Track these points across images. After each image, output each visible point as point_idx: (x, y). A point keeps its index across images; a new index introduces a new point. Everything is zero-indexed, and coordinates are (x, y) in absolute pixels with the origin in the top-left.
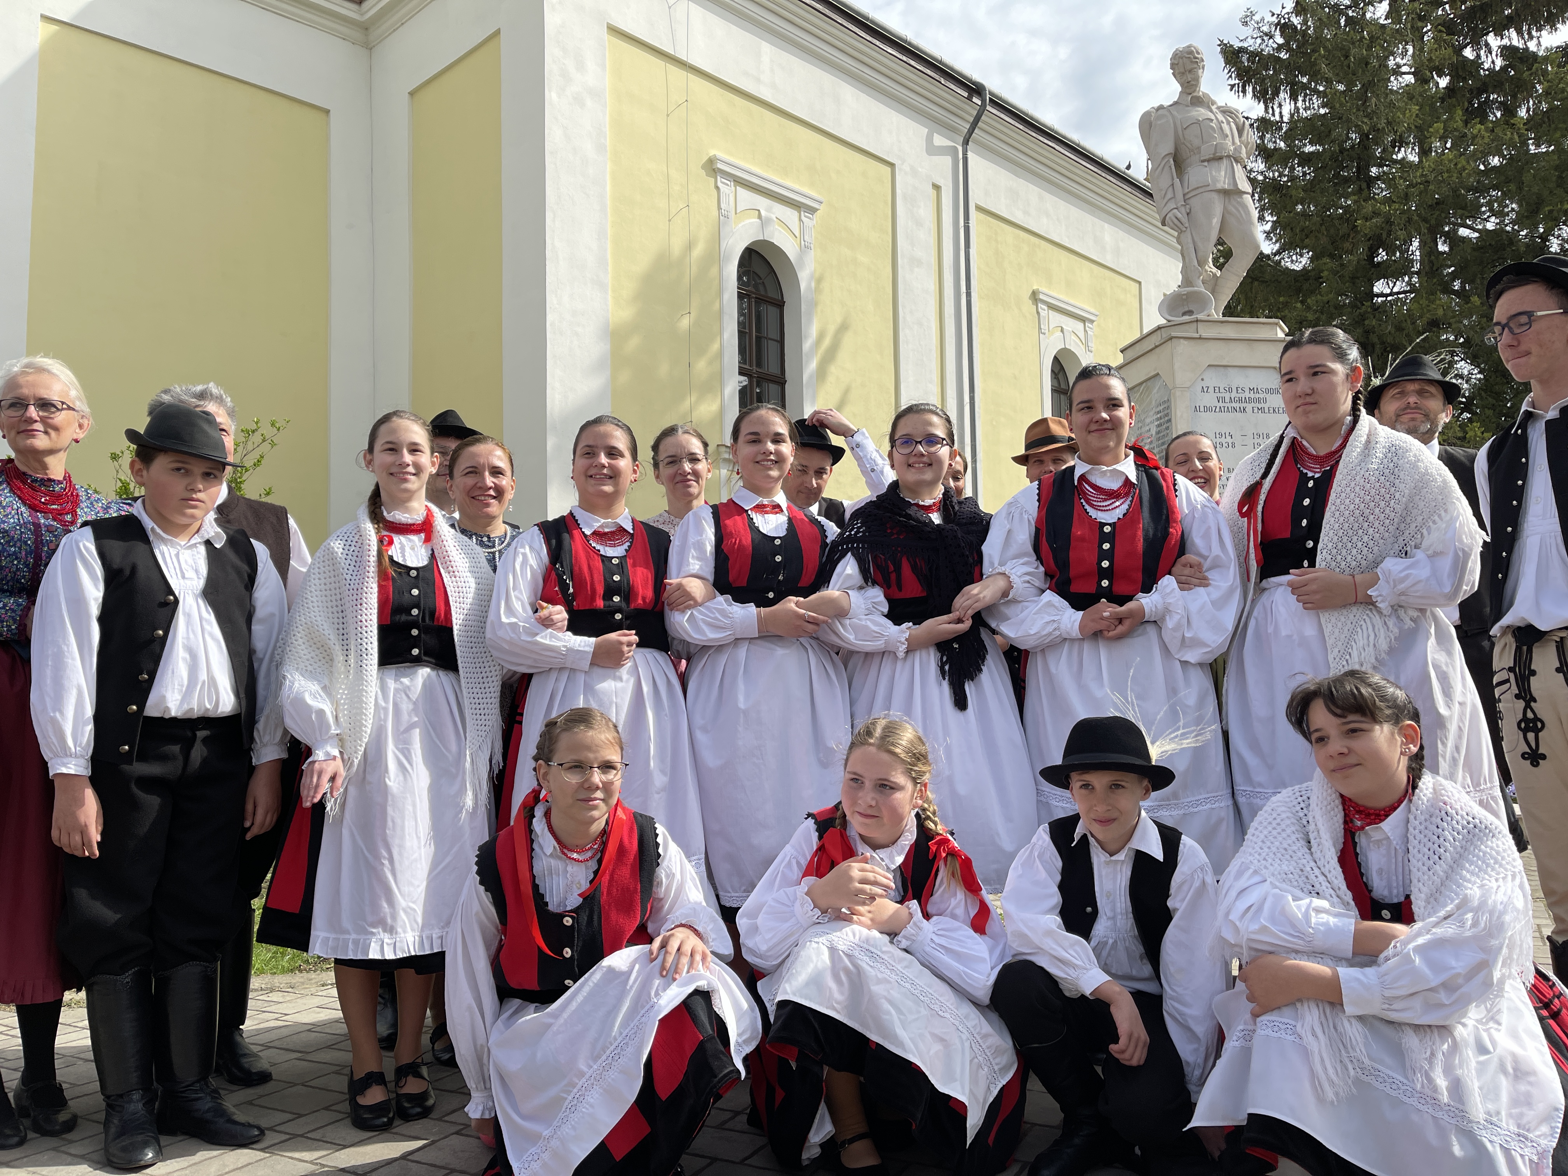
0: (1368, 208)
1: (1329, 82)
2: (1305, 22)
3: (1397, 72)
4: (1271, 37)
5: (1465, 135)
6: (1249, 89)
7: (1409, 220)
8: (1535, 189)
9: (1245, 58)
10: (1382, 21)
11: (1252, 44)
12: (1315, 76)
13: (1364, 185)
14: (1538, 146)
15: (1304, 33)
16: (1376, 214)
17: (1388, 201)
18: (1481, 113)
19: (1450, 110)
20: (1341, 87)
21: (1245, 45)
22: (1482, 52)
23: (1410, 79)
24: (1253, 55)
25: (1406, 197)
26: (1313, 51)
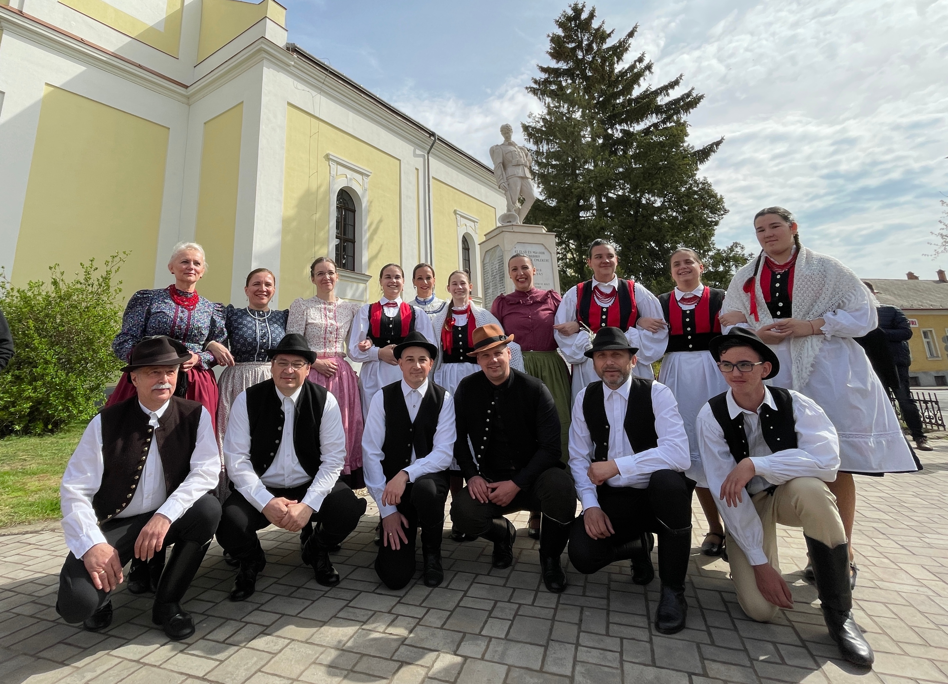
0: (576, 185)
1: (560, 140)
2: (551, 118)
3: (584, 137)
4: (539, 122)
5: (609, 160)
6: (531, 140)
7: (591, 190)
8: (635, 181)
9: (530, 129)
10: (578, 119)
11: (533, 125)
12: (555, 137)
13: (574, 177)
14: (635, 165)
15: (550, 122)
16: (579, 187)
17: (583, 183)
18: (615, 153)
19: (604, 151)
20: (565, 142)
21: (530, 124)
22: (614, 131)
23: (590, 139)
24: (533, 128)
25: (589, 182)
26: (554, 128)
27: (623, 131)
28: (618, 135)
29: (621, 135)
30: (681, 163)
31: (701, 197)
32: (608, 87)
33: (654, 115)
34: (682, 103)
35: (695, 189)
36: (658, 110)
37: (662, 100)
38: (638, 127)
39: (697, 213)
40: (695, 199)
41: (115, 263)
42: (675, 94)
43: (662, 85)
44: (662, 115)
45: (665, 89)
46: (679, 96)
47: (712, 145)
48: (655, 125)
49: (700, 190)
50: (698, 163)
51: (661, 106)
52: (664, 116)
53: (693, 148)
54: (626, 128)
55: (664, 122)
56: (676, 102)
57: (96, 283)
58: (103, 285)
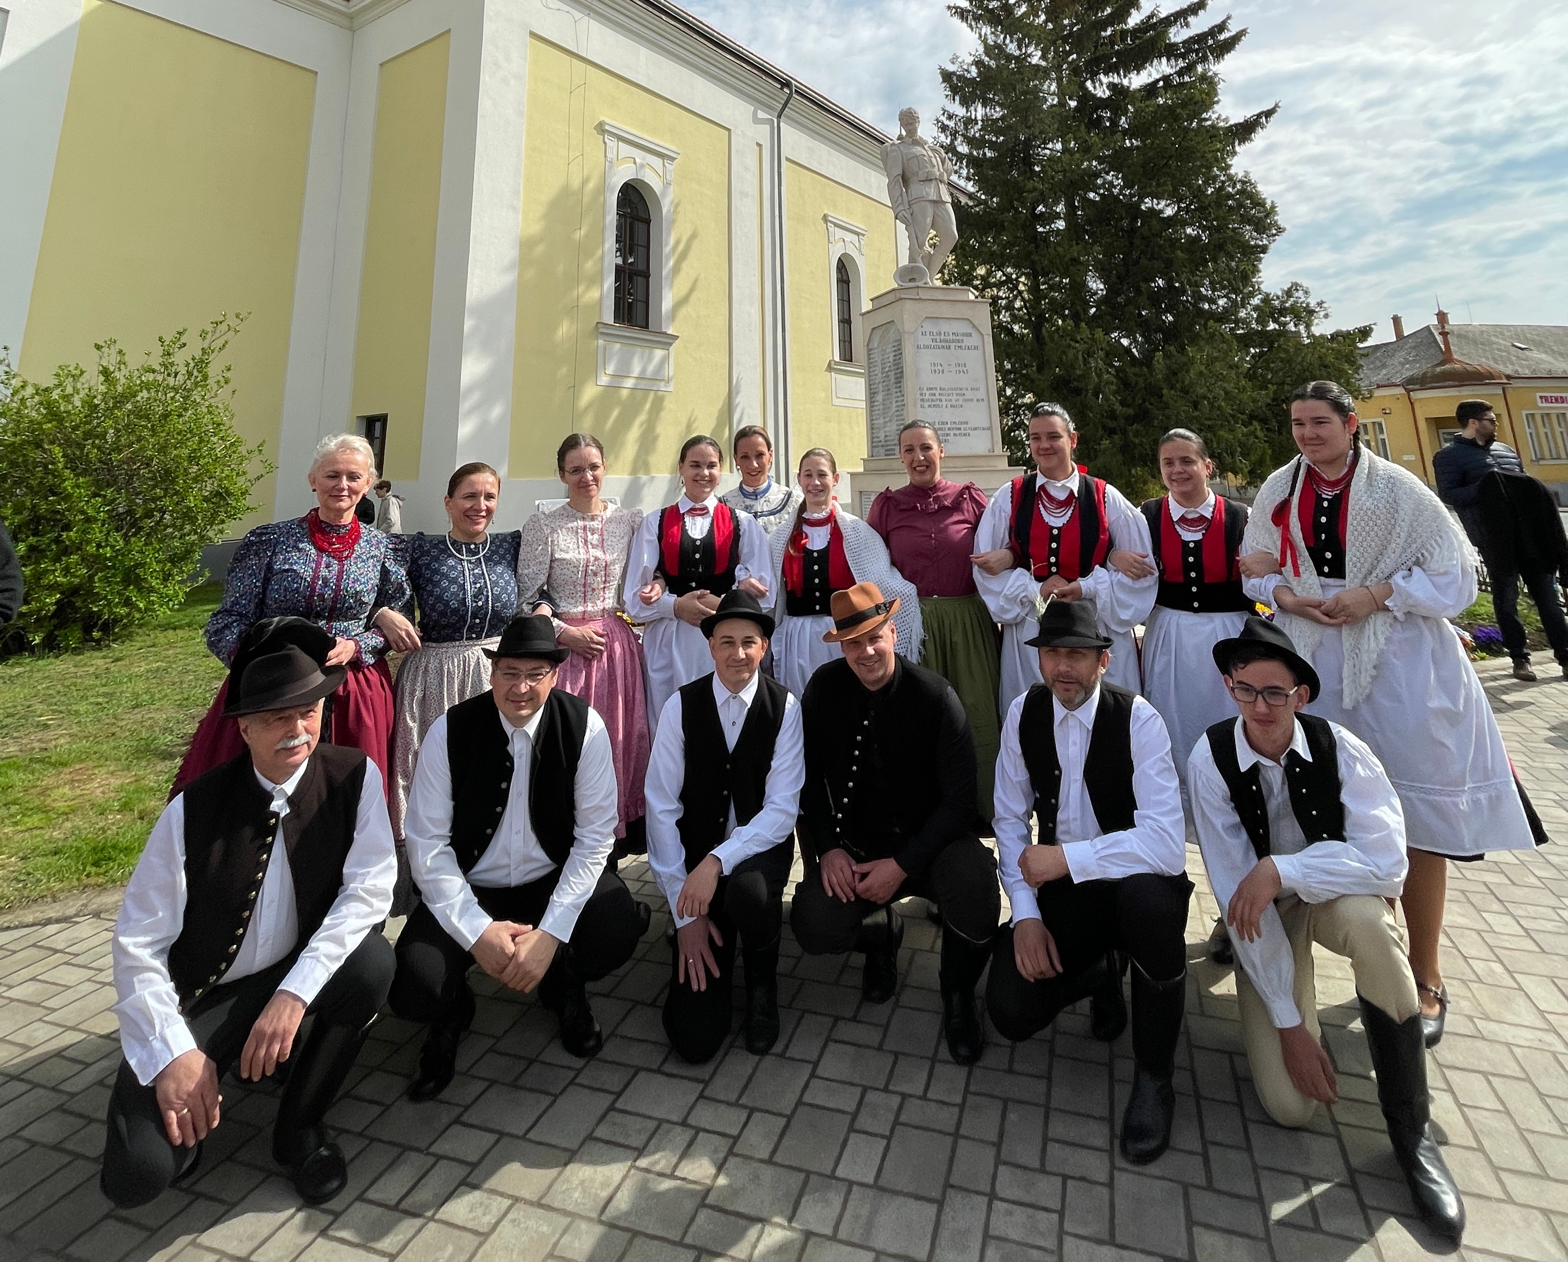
4: (969, 71)
5: (1087, 141)
6: (957, 96)
11: (959, 73)
12: (997, 94)
15: (989, 67)
21: (954, 71)
22: (1097, 85)
24: (960, 77)
27: (1112, 86)
28: (1102, 92)
29: (1108, 93)
30: (1206, 149)
31: (1241, 205)
32: (1086, 10)
33: (1164, 60)
34: (1210, 42)
35: (1230, 189)
36: (1171, 51)
37: (1178, 35)
38: (1137, 81)
39: (1231, 234)
40: (1230, 207)
41: (217, 335)
42: (1199, 24)
43: (1178, 9)
44: (1176, 61)
45: (1182, 16)
46: (1206, 30)
47: (1259, 116)
48: (1166, 79)
49: (1238, 192)
50: (1237, 143)
51: (1176, 45)
52: (1182, 64)
53: (1226, 120)
54: (1116, 80)
55: (1180, 73)
56: (1201, 38)
57: (183, 370)
58: (195, 373)
